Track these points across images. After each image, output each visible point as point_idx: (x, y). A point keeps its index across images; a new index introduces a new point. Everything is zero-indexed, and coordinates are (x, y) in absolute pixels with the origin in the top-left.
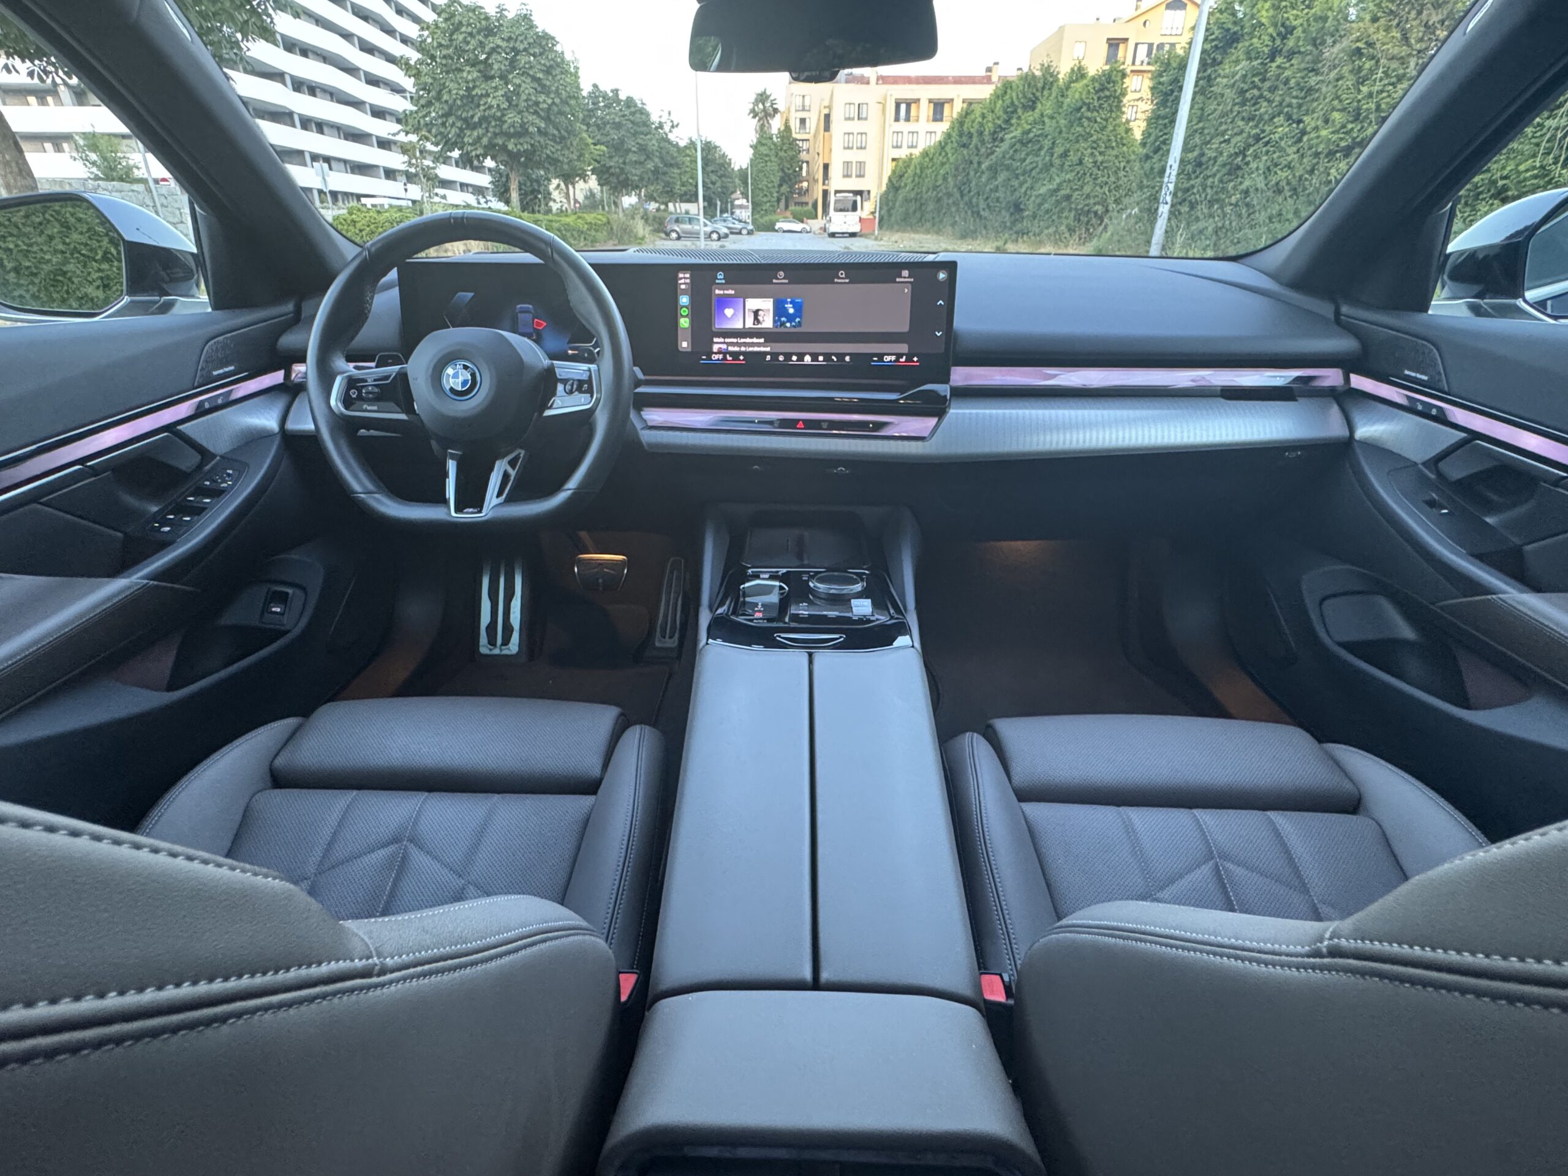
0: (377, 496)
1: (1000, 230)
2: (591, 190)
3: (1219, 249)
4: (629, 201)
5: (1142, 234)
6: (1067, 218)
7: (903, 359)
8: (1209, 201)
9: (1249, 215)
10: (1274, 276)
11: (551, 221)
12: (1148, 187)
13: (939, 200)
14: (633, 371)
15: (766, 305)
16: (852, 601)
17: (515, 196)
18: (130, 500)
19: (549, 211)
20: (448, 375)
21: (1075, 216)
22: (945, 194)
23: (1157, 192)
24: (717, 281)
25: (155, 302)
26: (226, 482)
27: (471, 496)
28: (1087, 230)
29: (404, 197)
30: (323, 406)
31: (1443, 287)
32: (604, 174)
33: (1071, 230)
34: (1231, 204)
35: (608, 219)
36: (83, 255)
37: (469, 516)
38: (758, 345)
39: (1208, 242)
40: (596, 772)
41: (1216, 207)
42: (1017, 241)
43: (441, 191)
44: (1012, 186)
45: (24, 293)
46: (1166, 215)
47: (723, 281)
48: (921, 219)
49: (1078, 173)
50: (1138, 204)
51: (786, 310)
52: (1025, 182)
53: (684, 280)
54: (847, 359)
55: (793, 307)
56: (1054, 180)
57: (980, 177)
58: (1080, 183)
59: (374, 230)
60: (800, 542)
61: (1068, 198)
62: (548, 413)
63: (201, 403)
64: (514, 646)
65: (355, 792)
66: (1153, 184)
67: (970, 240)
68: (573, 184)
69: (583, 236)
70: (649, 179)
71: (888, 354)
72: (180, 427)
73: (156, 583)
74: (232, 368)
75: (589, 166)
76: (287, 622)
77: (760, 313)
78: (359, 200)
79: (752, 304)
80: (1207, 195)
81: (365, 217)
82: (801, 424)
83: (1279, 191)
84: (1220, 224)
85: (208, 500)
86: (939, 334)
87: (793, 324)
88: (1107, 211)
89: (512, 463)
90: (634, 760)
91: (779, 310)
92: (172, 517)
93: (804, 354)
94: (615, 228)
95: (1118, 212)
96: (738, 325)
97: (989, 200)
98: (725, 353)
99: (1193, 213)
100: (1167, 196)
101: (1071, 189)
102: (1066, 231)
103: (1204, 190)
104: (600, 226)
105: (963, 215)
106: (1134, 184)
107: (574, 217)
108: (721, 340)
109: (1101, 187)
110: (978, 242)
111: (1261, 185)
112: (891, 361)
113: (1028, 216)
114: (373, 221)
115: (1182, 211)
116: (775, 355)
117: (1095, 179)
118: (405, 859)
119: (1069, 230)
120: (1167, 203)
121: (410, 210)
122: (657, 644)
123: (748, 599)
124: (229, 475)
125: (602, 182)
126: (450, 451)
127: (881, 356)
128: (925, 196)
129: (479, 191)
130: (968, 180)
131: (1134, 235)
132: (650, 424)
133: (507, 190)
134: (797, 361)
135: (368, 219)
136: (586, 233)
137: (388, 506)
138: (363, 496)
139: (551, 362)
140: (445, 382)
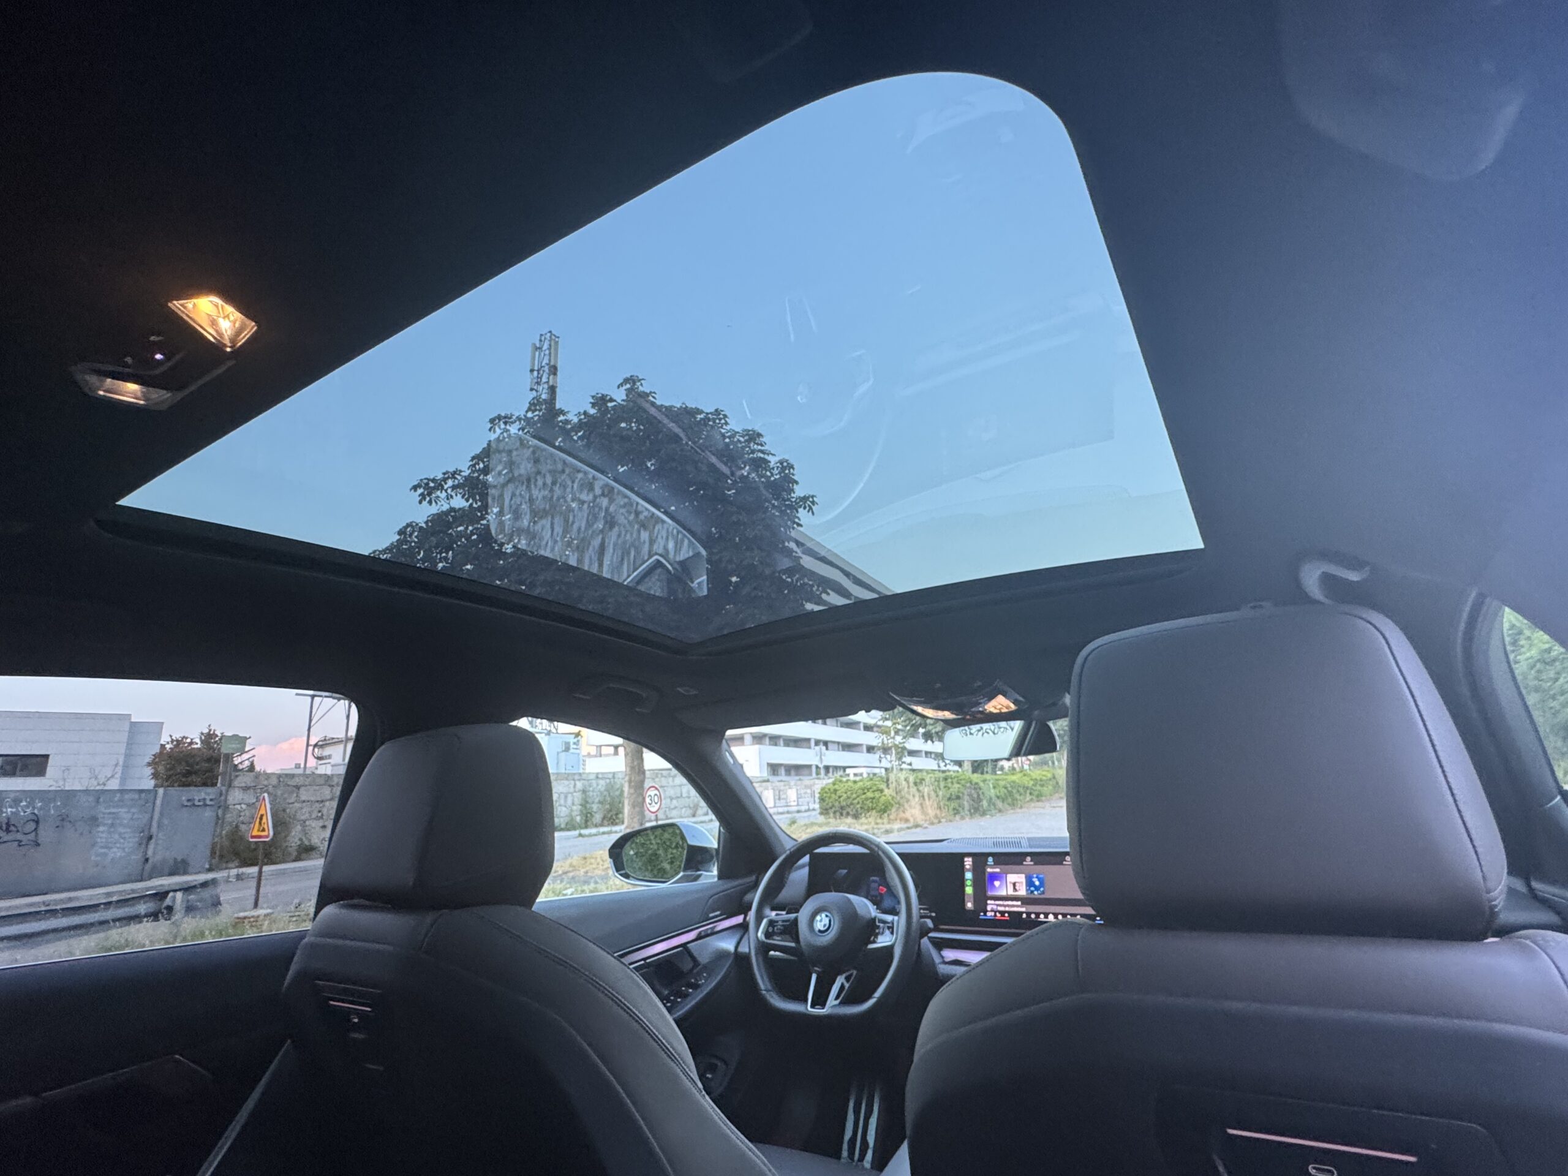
0: (771, 992)
11: (997, 780)
14: (924, 921)
15: (1020, 879)
20: (818, 921)
24: (988, 863)
25: (694, 875)
27: (820, 999)
29: (877, 765)
30: (755, 936)
35: (1053, 774)
37: (818, 1011)
38: (1017, 906)
43: (908, 759)
47: (992, 863)
51: (1034, 882)
53: (968, 862)
59: (850, 795)
62: (873, 946)
63: (700, 933)
69: (1028, 792)
72: (688, 946)
74: (720, 912)
77: (1017, 884)
78: (844, 771)
79: (1011, 878)
81: (844, 786)
85: (691, 991)
89: (848, 979)
91: (1030, 883)
92: (672, 998)
93: (1048, 914)
96: (1003, 893)
98: (995, 912)
107: (1020, 775)
108: (992, 902)
114: (851, 789)
116: (1029, 914)
121: (882, 778)
126: (814, 969)
129: (940, 757)
132: (945, 960)
134: (1044, 918)
135: (846, 787)
136: (1032, 789)
137: (775, 1000)
138: (764, 992)
139: (876, 914)
140: (816, 926)
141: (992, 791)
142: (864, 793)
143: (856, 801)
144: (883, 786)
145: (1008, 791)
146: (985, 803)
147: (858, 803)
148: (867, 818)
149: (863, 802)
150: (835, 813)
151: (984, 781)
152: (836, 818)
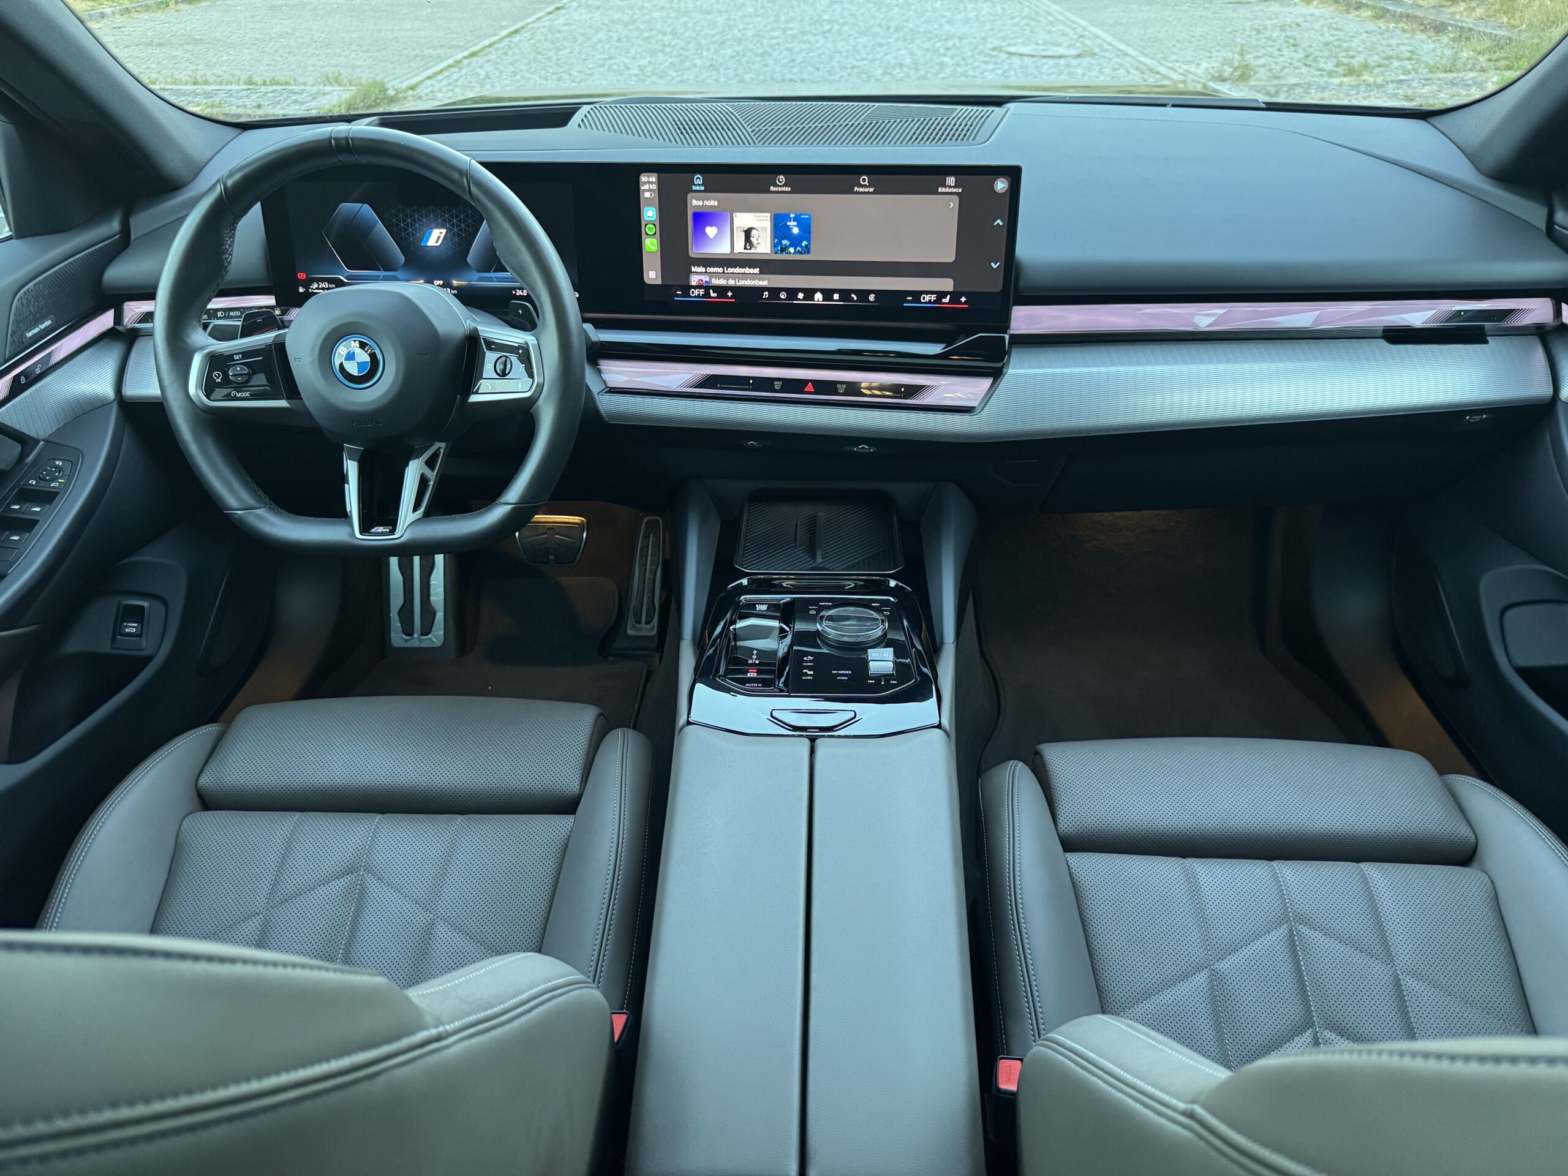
7: (947, 300)
15: (761, 223)
16: (870, 651)
20: (340, 355)
26: (55, 479)
27: (380, 510)
30: (181, 396)
37: (379, 537)
40: (573, 791)
47: (702, 188)
51: (789, 229)
53: (649, 184)
54: (872, 297)
60: (812, 527)
62: (474, 398)
63: (16, 378)
64: (437, 636)
71: (927, 293)
74: (48, 323)
76: (146, 646)
77: (753, 232)
82: (809, 387)
86: (995, 266)
89: (430, 463)
93: (814, 291)
96: (722, 249)
98: (707, 288)
108: (701, 269)
112: (931, 302)
122: (630, 632)
124: (59, 469)
126: (346, 445)
127: (917, 295)
137: (272, 524)
138: (239, 512)
139: (473, 325)
140: (337, 364)
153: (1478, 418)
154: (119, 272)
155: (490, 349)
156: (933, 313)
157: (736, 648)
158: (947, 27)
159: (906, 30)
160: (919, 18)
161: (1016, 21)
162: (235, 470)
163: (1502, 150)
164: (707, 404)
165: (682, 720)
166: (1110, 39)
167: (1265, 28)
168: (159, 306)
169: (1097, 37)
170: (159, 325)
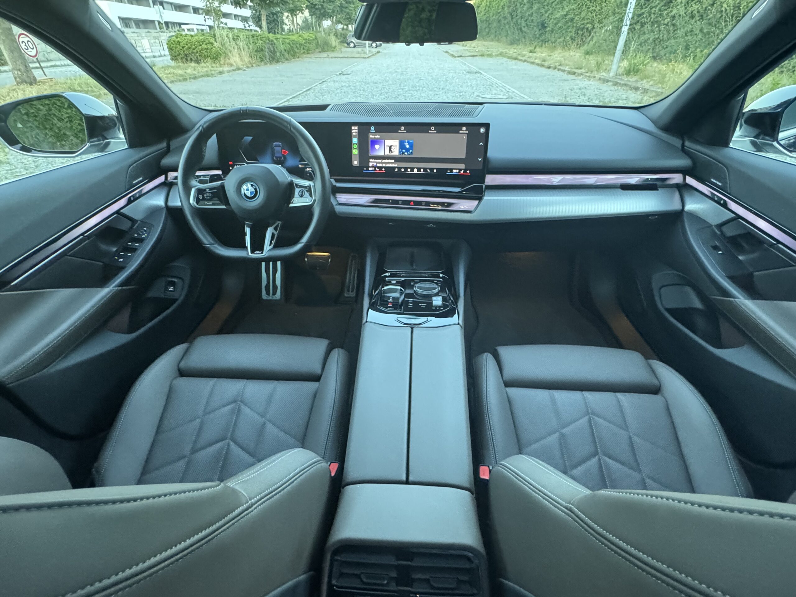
0: (215, 245)
1: (532, 39)
2: (306, 18)
3: (655, 52)
4: (327, 23)
5: (612, 42)
6: (570, 32)
7: (462, 172)
8: (652, 22)
9: (674, 31)
10: (654, 122)
11: (285, 39)
12: (618, 13)
13: (499, 21)
14: (331, 182)
15: (395, 143)
16: (433, 297)
17: (264, 23)
18: (104, 247)
19: (283, 30)
20: (244, 189)
21: (575, 31)
22: (503, 18)
23: (623, 16)
24: (371, 131)
25: (102, 143)
26: (144, 234)
27: (258, 245)
28: (582, 39)
29: (204, 24)
30: (187, 203)
31: (741, 128)
32: (312, 7)
33: (573, 39)
34: (665, 24)
35: (316, 36)
36: (58, 106)
37: (257, 255)
38: (392, 163)
39: (649, 47)
40: (319, 371)
41: (656, 26)
42: (542, 46)
43: (224, 20)
44: (541, 13)
45: (32, 125)
46: (626, 33)
47: (374, 131)
48: (489, 33)
49: (579, 4)
50: (611, 24)
51: (405, 146)
52: (548, 10)
53: (355, 130)
54: (435, 171)
55: (409, 145)
56: (565, 9)
57: (523, 7)
58: (579, 11)
59: (190, 46)
60: (412, 256)
61: (572, 20)
62: (291, 205)
63: (130, 198)
64: (278, 295)
65: (215, 379)
66: (621, 12)
67: (516, 46)
68: (296, 15)
69: (302, 47)
70: (337, 11)
71: (455, 169)
72: (121, 211)
73: (121, 288)
74: (141, 179)
75: (304, 4)
76: (176, 295)
77: (392, 147)
78: (180, 27)
79: (388, 143)
80: (651, 18)
81: (185, 39)
82: (412, 203)
83: (692, 17)
84: (657, 36)
85: (137, 245)
86: (480, 160)
87: (409, 153)
88: (594, 28)
89: (276, 229)
90: (335, 367)
91: (402, 146)
92: (122, 254)
93: (414, 168)
94: (319, 41)
95: (600, 28)
96: (381, 153)
97: (528, 21)
98: (375, 167)
99: (642, 29)
100: (627, 21)
101: (574, 14)
102: (570, 39)
103: (650, 15)
104: (311, 40)
105: (512, 30)
106: (610, 12)
107: (297, 36)
108: (373, 160)
109: (592, 13)
110: (520, 47)
111: (682, 13)
112: (456, 173)
113: (549, 30)
114: (189, 42)
115: (636, 28)
116: (400, 169)
117: (588, 8)
118: (239, 410)
119: (572, 39)
120: (627, 25)
121: (209, 34)
122: (346, 295)
123: (385, 295)
124: (145, 231)
125: (311, 14)
126: (246, 222)
127: (451, 170)
128: (491, 19)
129: (245, 19)
130: (516, 9)
131: (608, 43)
132: (340, 202)
133: (260, 20)
134: (411, 171)
135: (186, 40)
136: (304, 45)
137: (220, 250)
138: (208, 246)
139: (291, 179)
140: (243, 193)
141: (282, 46)
142: (201, 45)
143: (195, 51)
144: (212, 40)
145: (291, 46)
146: (278, 54)
147: (197, 52)
148: (205, 63)
149: (200, 51)
150: (182, 59)
151: (277, 39)
152: (183, 63)
153: (654, 218)
154: (167, 161)
155: (297, 187)
156: (456, 177)
157: (384, 296)
158: (460, 88)
159: (446, 89)
160: (451, 85)
161: (485, 86)
162: (207, 232)
163: (666, 119)
164: (374, 209)
165: (364, 321)
166: (518, 92)
167: (574, 89)
168: (179, 174)
169: (514, 92)
170: (180, 181)
